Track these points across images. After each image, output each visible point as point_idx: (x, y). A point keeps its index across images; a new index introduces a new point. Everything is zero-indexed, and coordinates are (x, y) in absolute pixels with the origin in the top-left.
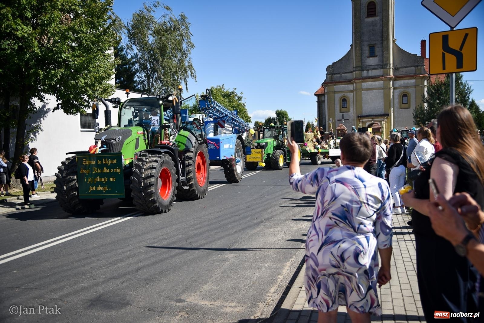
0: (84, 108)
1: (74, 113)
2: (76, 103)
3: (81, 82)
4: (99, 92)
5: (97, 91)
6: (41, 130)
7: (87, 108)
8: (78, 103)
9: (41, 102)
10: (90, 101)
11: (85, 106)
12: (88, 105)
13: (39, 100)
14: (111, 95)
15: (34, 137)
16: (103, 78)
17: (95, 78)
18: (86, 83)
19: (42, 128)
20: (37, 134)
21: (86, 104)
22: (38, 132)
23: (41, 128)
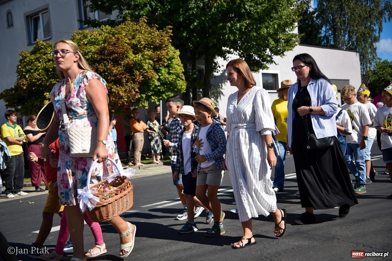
0: (267, 64)
1: (257, 71)
2: (259, 59)
3: (264, 31)
4: (282, 45)
5: (280, 43)
6: (223, 95)
7: (269, 64)
8: (260, 58)
9: (224, 60)
10: (272, 55)
11: (268, 61)
12: (271, 60)
13: (223, 59)
14: (295, 46)
15: (217, 103)
16: (287, 25)
17: (279, 25)
18: (269, 34)
19: (224, 93)
20: (219, 100)
21: (269, 59)
22: (220, 97)
23: (222, 93)
